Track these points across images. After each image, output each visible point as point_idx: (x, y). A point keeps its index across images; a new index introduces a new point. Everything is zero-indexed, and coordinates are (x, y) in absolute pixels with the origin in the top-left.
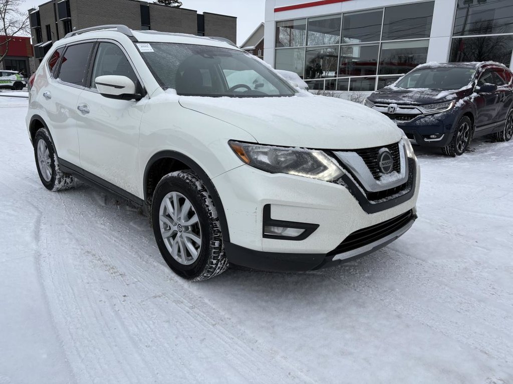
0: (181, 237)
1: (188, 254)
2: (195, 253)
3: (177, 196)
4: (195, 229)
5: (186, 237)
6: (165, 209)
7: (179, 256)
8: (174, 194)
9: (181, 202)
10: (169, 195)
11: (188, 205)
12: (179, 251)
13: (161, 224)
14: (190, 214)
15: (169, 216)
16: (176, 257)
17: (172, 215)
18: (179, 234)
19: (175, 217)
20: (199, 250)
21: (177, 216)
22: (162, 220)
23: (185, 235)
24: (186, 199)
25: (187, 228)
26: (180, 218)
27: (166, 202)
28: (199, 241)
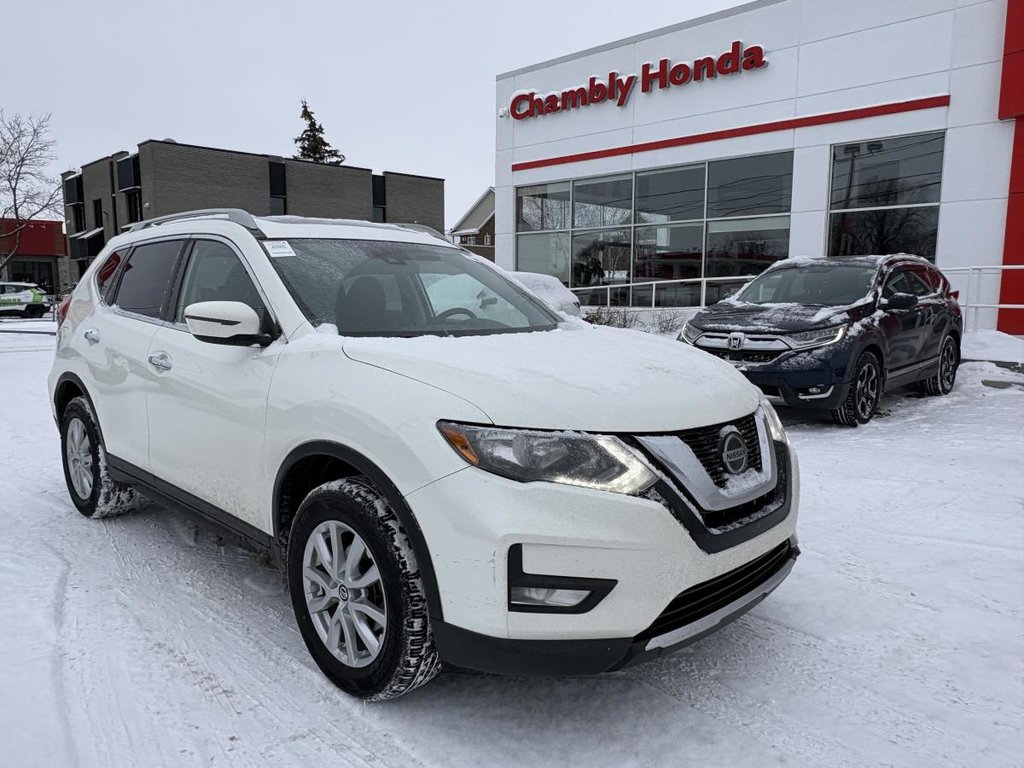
0: (346, 610)
1: (360, 645)
2: (374, 644)
3: (339, 528)
4: (373, 595)
5: (357, 611)
6: (315, 554)
7: (343, 649)
8: (333, 526)
9: (347, 540)
10: (322, 527)
11: (358, 546)
12: (342, 639)
13: (307, 584)
14: (364, 565)
15: (321, 568)
16: (336, 652)
17: (328, 567)
18: (341, 605)
19: (333, 572)
20: (382, 637)
21: (339, 568)
22: (309, 576)
23: (354, 606)
24: (357, 535)
25: (357, 592)
26: (344, 572)
27: (316, 540)
28: (381, 619)
